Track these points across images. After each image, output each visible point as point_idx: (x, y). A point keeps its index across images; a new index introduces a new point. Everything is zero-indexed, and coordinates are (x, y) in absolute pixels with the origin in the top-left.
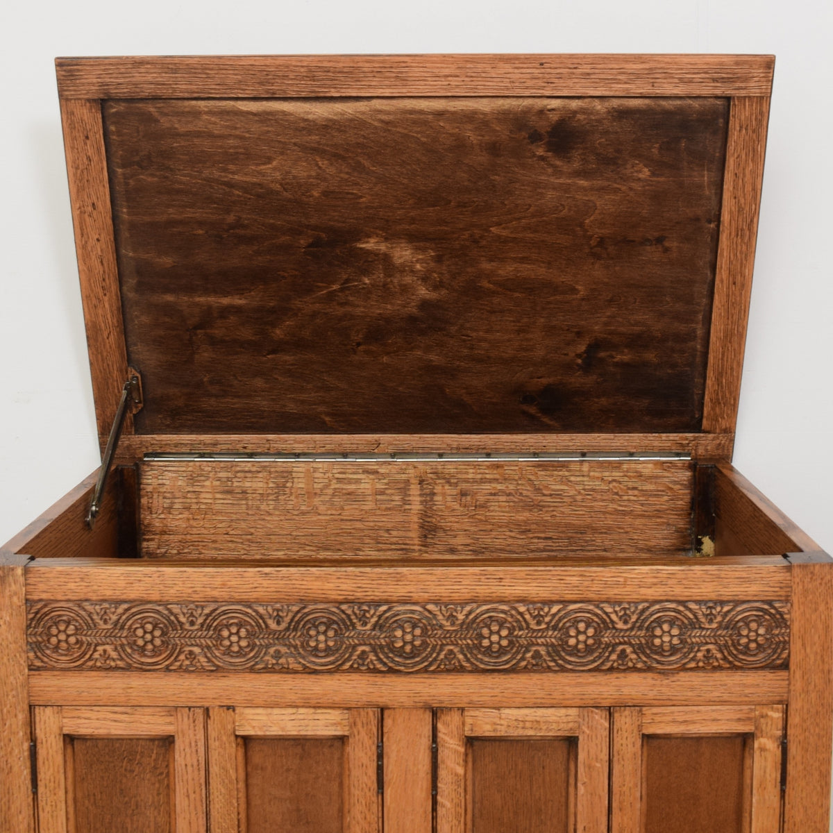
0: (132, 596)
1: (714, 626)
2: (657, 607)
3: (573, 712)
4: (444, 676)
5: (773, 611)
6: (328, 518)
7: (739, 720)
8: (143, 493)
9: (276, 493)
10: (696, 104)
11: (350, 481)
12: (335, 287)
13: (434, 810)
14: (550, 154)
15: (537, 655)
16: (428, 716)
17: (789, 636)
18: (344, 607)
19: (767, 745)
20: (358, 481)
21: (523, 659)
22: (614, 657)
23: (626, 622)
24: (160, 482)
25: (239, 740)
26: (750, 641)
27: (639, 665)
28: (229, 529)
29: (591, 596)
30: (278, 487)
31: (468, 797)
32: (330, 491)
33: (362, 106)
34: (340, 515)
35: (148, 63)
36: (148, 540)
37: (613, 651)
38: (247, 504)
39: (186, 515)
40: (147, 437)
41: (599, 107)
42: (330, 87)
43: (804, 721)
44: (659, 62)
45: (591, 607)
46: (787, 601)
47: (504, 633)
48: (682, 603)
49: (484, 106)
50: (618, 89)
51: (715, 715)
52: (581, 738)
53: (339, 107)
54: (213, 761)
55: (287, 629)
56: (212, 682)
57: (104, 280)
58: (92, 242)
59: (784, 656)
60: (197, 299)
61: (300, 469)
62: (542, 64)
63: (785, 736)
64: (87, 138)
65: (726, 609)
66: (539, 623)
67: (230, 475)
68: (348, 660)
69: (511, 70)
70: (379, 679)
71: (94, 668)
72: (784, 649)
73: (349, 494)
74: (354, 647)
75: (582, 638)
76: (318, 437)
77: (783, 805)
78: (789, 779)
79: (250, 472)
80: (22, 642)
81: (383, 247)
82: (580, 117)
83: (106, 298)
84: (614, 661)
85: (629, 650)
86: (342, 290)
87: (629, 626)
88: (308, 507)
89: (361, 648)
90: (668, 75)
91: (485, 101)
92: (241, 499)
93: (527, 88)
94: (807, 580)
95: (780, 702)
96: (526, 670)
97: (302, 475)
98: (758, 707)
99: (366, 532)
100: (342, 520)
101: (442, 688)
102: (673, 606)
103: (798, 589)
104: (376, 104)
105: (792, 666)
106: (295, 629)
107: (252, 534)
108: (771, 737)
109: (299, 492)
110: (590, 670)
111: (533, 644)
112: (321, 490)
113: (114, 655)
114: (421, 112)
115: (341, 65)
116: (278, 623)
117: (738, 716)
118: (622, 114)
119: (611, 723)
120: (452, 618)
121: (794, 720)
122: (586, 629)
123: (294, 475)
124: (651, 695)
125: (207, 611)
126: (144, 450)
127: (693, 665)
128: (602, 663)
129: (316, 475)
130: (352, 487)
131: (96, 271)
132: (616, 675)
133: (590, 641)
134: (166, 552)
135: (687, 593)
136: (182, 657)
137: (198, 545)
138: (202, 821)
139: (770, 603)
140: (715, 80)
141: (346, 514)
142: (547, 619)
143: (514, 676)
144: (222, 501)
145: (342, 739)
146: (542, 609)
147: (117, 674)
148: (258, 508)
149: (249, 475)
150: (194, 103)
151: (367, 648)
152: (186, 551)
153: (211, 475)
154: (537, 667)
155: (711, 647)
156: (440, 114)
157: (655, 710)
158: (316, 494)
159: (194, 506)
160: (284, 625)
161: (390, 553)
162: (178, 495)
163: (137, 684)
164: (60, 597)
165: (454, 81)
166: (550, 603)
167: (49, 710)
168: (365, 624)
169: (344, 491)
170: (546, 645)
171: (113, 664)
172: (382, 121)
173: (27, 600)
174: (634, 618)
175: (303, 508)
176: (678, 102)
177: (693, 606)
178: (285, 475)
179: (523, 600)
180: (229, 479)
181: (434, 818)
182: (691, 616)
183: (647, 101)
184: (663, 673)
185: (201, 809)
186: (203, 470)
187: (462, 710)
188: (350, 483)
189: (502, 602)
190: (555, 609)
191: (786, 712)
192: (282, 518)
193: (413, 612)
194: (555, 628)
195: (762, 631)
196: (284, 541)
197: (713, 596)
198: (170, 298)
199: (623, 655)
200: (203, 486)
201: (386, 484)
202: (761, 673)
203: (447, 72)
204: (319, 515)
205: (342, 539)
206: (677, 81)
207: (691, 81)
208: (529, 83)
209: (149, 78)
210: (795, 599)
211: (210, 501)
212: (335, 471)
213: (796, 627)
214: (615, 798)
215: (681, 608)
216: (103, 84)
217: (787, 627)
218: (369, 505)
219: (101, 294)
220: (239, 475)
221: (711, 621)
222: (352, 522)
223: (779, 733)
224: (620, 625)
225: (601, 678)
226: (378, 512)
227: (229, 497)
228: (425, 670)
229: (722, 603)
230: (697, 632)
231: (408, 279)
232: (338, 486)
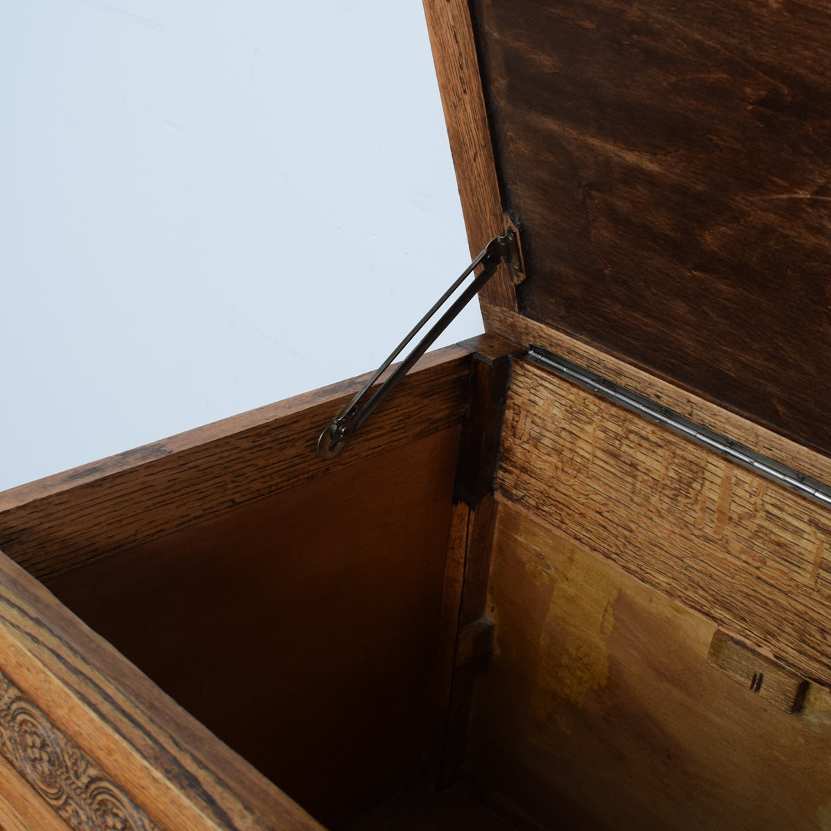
6: (739, 563)
8: (509, 402)
9: (675, 489)
11: (785, 526)
12: (803, 194)
20: (797, 532)
24: (532, 397)
28: (603, 508)
30: (680, 481)
32: (752, 526)
34: (758, 568)
36: (506, 471)
38: (633, 485)
39: (554, 459)
40: (534, 323)
57: (461, 67)
60: (591, 140)
61: (719, 472)
67: (620, 431)
73: (779, 544)
79: (647, 439)
83: (467, 98)
86: (814, 203)
88: (715, 532)
92: (627, 473)
97: (718, 481)
99: (790, 616)
100: (759, 578)
107: (631, 531)
109: (708, 504)
112: (740, 517)
123: (707, 475)
126: (531, 339)
129: (740, 492)
130: (787, 537)
131: (451, 51)
134: (523, 498)
137: (562, 510)
141: (766, 573)
144: (603, 464)
148: (647, 498)
152: (546, 509)
153: (596, 418)
158: (730, 518)
159: (567, 453)
161: (817, 665)
162: (550, 426)
169: (773, 537)
175: (708, 530)
178: (694, 468)
180: (617, 436)
186: (586, 406)
188: (785, 529)
192: (677, 530)
196: (672, 564)
198: (551, 125)
200: (582, 430)
204: (728, 552)
205: (751, 605)
211: (587, 456)
212: (767, 499)
218: (805, 579)
220: (632, 436)
222: (771, 589)
226: (816, 596)
227: (612, 462)
232: (766, 524)
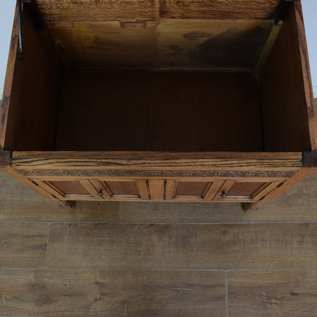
6: (120, 9)
28: (78, 13)
30: (96, 1)
32: (119, 2)
34: (125, 8)
36: (45, 17)
38: (84, 6)
39: (58, 10)
73: (128, 3)
88: (110, 6)
92: (81, 5)
99: (136, 13)
100: (126, 10)
107: (88, 14)
109: (106, 2)
112: (116, 2)
134: (54, 20)
137: (67, 18)
144: (73, 6)
152: (62, 19)
158: (113, 3)
159: (61, 7)
161: (147, 18)
162: (53, 4)
169: (126, 2)
175: (108, 7)
192: (100, 10)
196: (102, 16)
200: (63, 2)
205: (126, 15)
211: (68, 6)
218: (137, 6)
222: (130, 11)
226: (141, 8)
227: (75, 4)
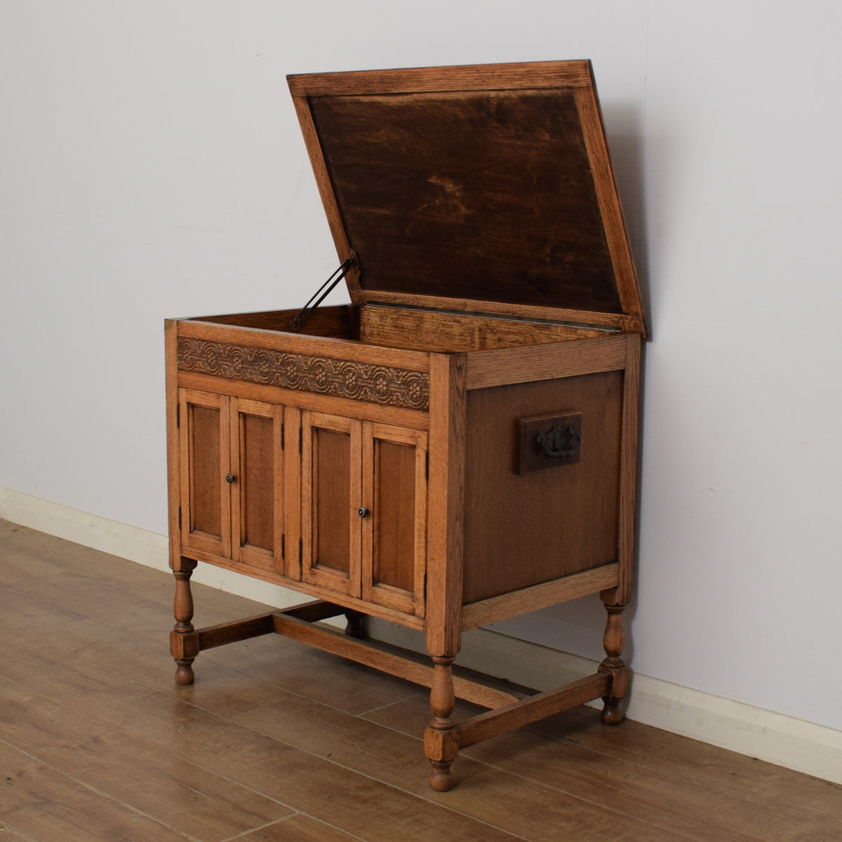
0: (208, 339)
1: (399, 382)
2: (378, 369)
3: (348, 419)
4: (304, 393)
5: (422, 378)
7: (410, 437)
8: (361, 323)
9: (416, 329)
10: (559, 92)
12: (425, 205)
13: (301, 462)
14: (499, 125)
15: (335, 388)
16: (299, 412)
17: (429, 393)
18: (272, 352)
19: (420, 453)
20: (451, 327)
21: (330, 388)
22: (362, 393)
23: (367, 375)
24: (368, 317)
25: (241, 415)
26: (414, 393)
27: (372, 399)
29: (355, 359)
30: (417, 326)
31: (314, 459)
32: (439, 331)
33: (409, 98)
35: (319, 77)
37: (361, 390)
40: (367, 291)
41: (513, 96)
42: (393, 87)
43: (436, 443)
44: (531, 66)
45: (354, 365)
46: (428, 373)
47: (324, 374)
48: (388, 368)
49: (461, 96)
50: (516, 84)
51: (399, 432)
52: (351, 435)
53: (400, 99)
54: (232, 424)
55: (253, 361)
56: (231, 384)
57: (330, 197)
58: (320, 176)
59: (427, 404)
60: (370, 210)
61: (427, 317)
62: (478, 70)
63: (428, 449)
64: (306, 118)
65: (404, 374)
66: (336, 370)
67: (397, 316)
68: (272, 379)
69: (465, 75)
70: (283, 391)
71: (196, 372)
72: (427, 400)
73: (447, 334)
74: (275, 373)
75: (351, 380)
76: (438, 298)
77: (428, 490)
78: (430, 474)
79: (405, 315)
80: (176, 356)
81: (439, 182)
82: (506, 102)
83: (332, 208)
84: (363, 395)
85: (368, 390)
86: (428, 207)
87: (367, 377)
89: (277, 374)
90: (538, 75)
91: (461, 93)
92: (400, 331)
93: (475, 85)
94: (436, 363)
95: (425, 430)
96: (331, 395)
97: (427, 320)
98: (417, 431)
101: (304, 398)
102: (383, 369)
103: (432, 367)
104: (415, 96)
105: (431, 411)
106: (256, 362)
108: (423, 449)
109: (426, 330)
110: (354, 399)
111: (334, 382)
112: (435, 329)
113: (202, 366)
114: (435, 101)
115: (393, 75)
116: (251, 357)
117: (410, 435)
118: (525, 99)
119: (362, 428)
120: (306, 363)
121: (432, 442)
122: (353, 376)
123: (424, 319)
124: (377, 416)
125: (229, 348)
126: (367, 299)
127: (391, 403)
128: (358, 396)
129: (434, 321)
130: (449, 330)
131: (326, 192)
132: (364, 403)
133: (354, 383)
135: (391, 362)
136: (222, 370)
138: (228, 453)
139: (422, 373)
140: (562, 77)
142: (339, 369)
143: (327, 397)
145: (272, 419)
146: (337, 363)
147: (203, 375)
148: (408, 337)
149: (405, 317)
150: (343, 98)
151: (278, 374)
153: (389, 315)
154: (335, 394)
155: (399, 394)
156: (444, 101)
157: (379, 425)
158: (433, 332)
159: (382, 334)
160: (253, 358)
162: (375, 326)
163: (210, 380)
164: (187, 336)
165: (442, 82)
166: (340, 360)
167: (184, 389)
168: (278, 362)
169: (445, 332)
170: (339, 383)
171: (202, 370)
172: (419, 106)
173: (178, 337)
174: (369, 373)
176: (550, 92)
177: (391, 370)
178: (420, 319)
179: (330, 358)
180: (397, 319)
181: (301, 466)
182: (390, 375)
183: (535, 91)
184: (381, 405)
185: (228, 446)
186: (385, 312)
187: (310, 411)
188: (448, 327)
189: (323, 357)
190: (342, 363)
191: (428, 436)
193: (293, 358)
194: (341, 374)
195: (418, 389)
197: (399, 366)
198: (358, 209)
199: (366, 393)
200: (386, 322)
201: (464, 330)
202: (418, 412)
203: (437, 77)
204: (434, 345)
206: (542, 78)
207: (549, 78)
208: (476, 82)
209: (321, 84)
210: (431, 373)
212: (441, 319)
213: (432, 389)
214: (364, 469)
215: (387, 371)
216: (305, 89)
217: (428, 388)
218: (457, 342)
219: (330, 205)
220: (401, 317)
221: (398, 380)
223: (426, 448)
224: (364, 376)
225: (357, 404)
226: (461, 347)
228: (297, 389)
229: (403, 370)
230: (393, 385)
231: (455, 202)
232: (443, 328)
